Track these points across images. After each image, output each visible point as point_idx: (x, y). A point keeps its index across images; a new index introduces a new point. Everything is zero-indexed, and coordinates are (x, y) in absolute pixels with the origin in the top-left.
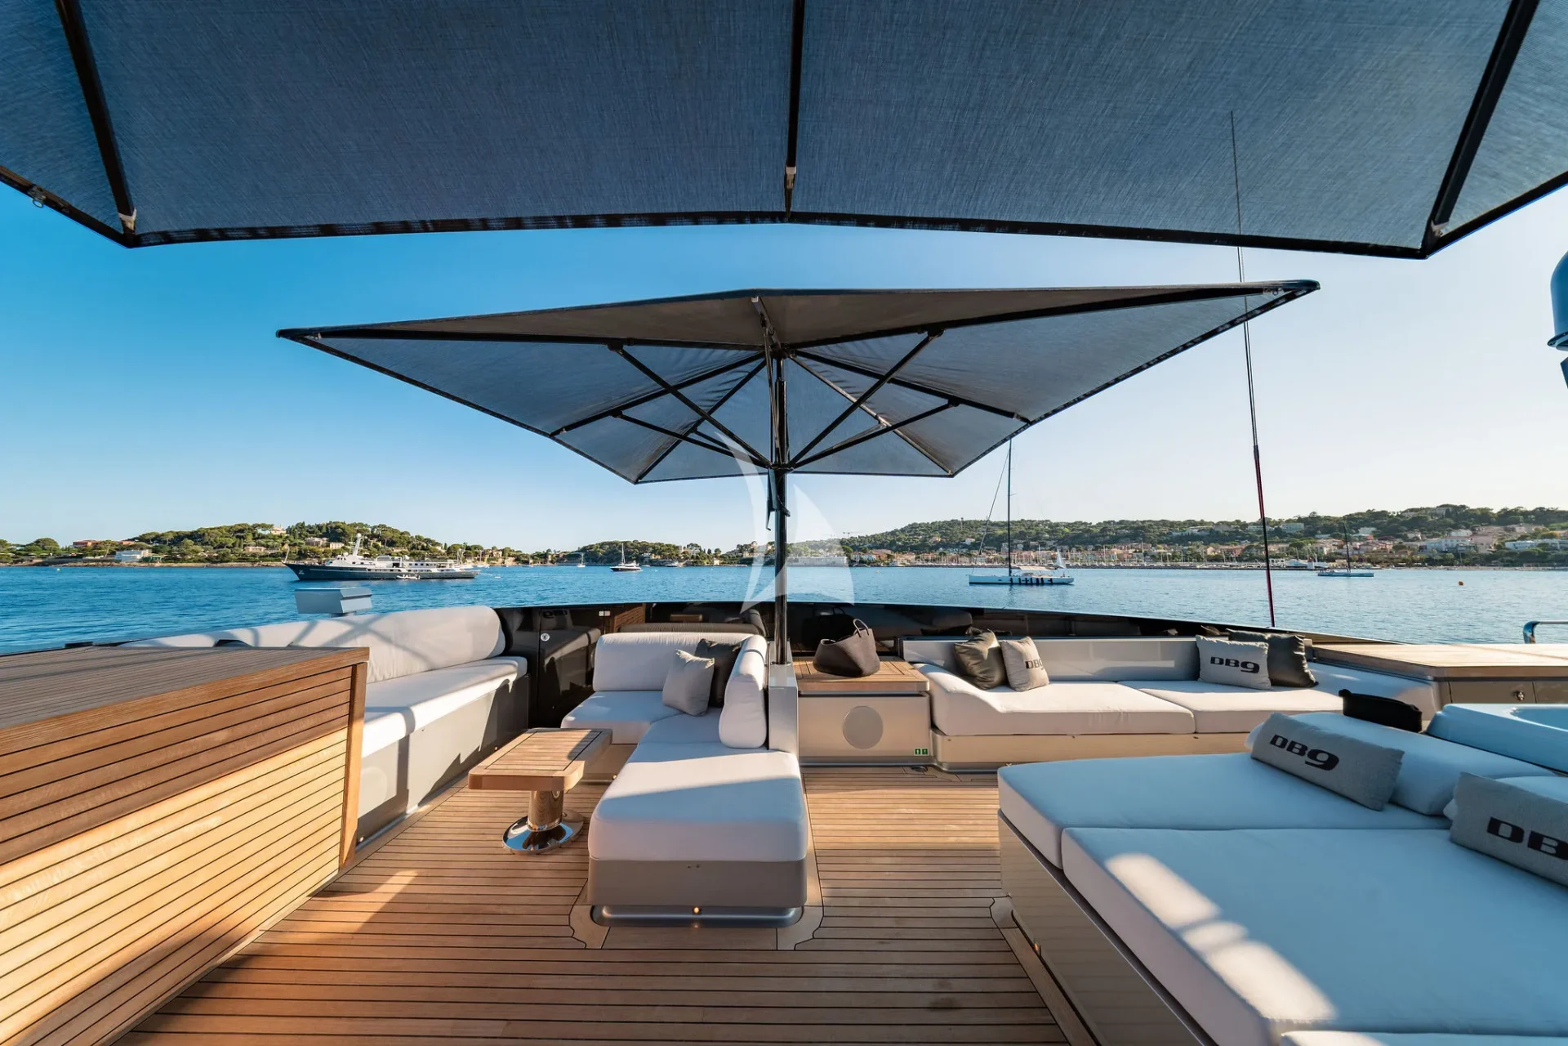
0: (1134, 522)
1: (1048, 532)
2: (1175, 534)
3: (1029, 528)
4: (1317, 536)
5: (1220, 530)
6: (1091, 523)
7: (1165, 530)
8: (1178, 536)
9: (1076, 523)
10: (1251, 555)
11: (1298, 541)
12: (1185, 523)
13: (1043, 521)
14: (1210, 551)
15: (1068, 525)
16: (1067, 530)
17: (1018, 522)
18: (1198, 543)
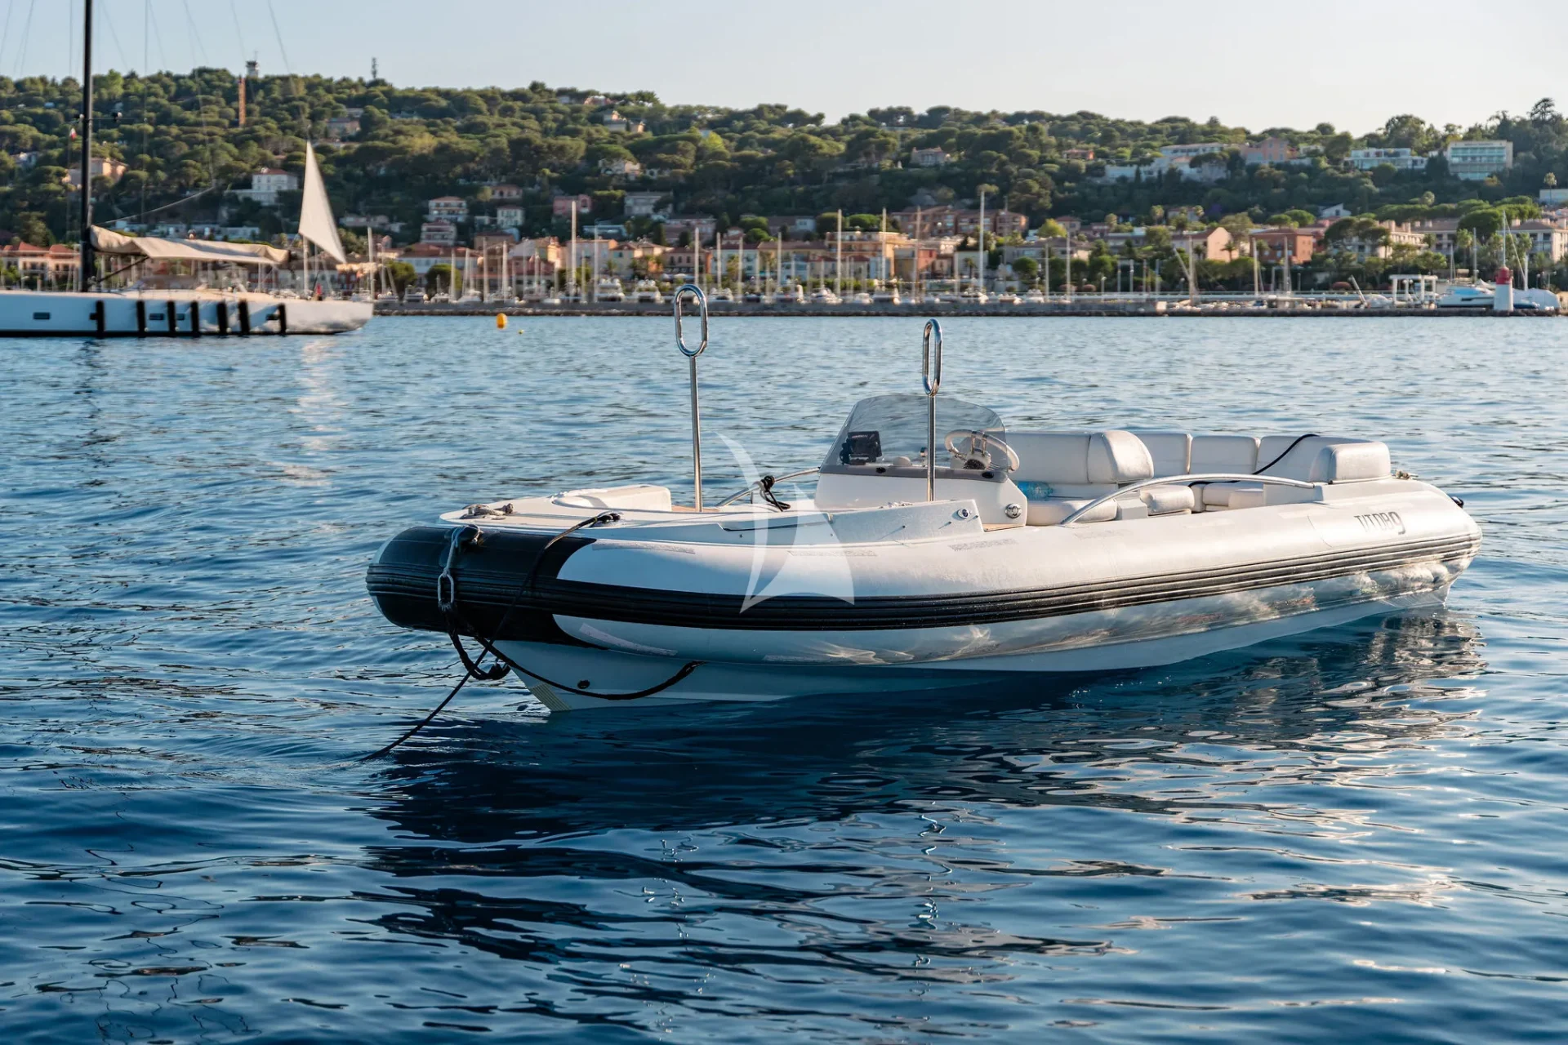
0: (979, 119)
1: (640, 151)
2: (1113, 172)
3: (561, 131)
4: (1544, 195)
5: (1263, 159)
6: (819, 118)
7: (1082, 156)
8: (1123, 179)
9: (759, 112)
10: (1342, 260)
11: (1486, 207)
12: (1154, 130)
13: (623, 99)
14: (1218, 245)
15: (725, 122)
16: (715, 141)
17: (517, 95)
18: (1183, 213)
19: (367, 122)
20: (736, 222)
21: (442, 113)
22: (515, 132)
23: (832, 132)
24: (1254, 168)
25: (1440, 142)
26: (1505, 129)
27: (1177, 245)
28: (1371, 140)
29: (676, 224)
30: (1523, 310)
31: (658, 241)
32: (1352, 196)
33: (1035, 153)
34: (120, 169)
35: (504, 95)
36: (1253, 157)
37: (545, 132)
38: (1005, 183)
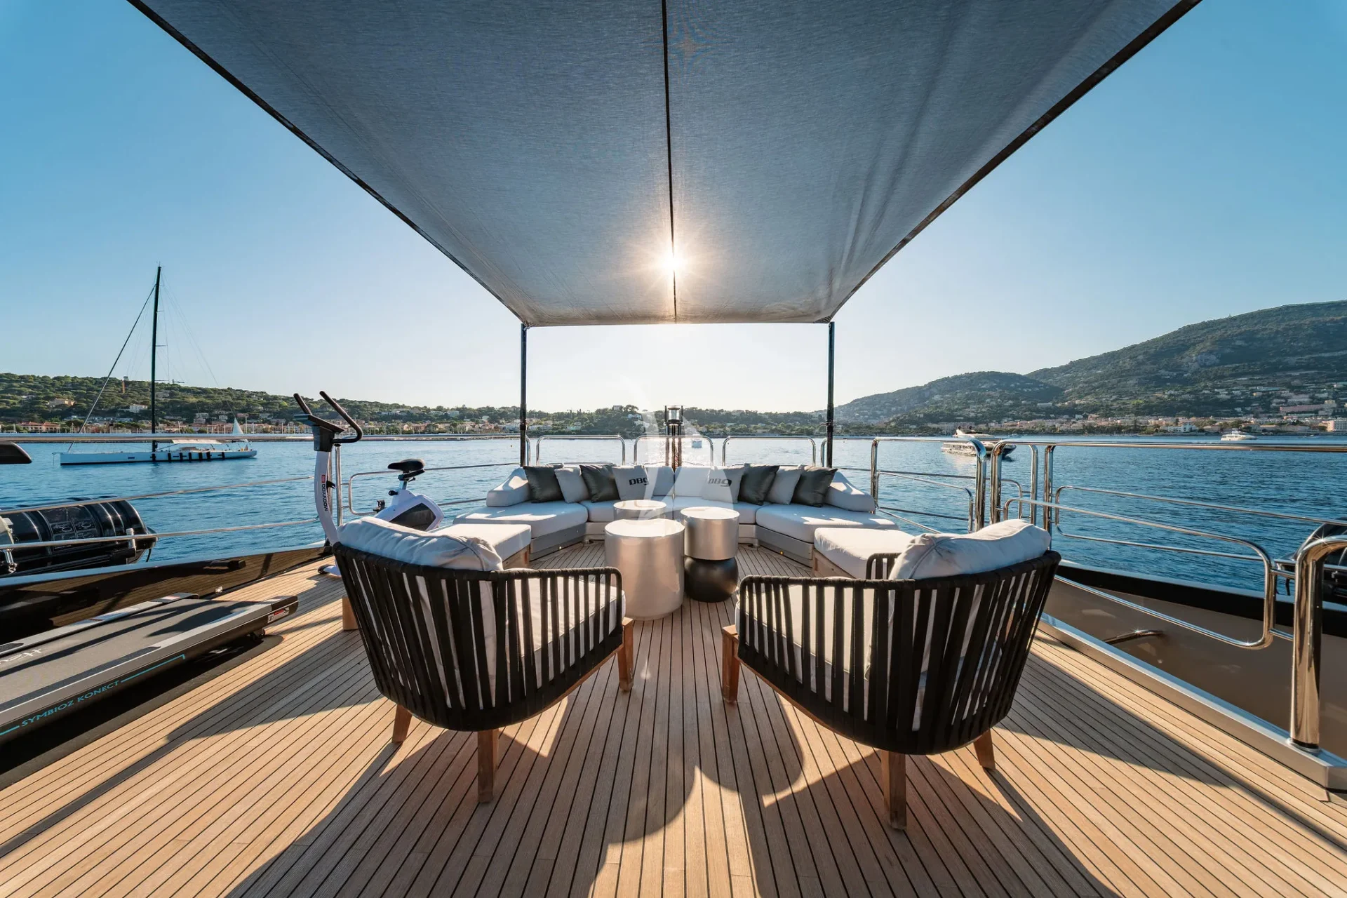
19: (172, 395)
20: (291, 420)
21: (199, 393)
22: (224, 399)
23: (316, 402)
24: (412, 414)
25: (446, 410)
26: (458, 409)
27: (398, 427)
28: (434, 410)
29: (275, 420)
30: (462, 439)
31: (270, 424)
32: (432, 420)
33: (366, 409)
34: (72, 403)
35: (219, 390)
36: (412, 412)
37: (233, 399)
38: (359, 414)
